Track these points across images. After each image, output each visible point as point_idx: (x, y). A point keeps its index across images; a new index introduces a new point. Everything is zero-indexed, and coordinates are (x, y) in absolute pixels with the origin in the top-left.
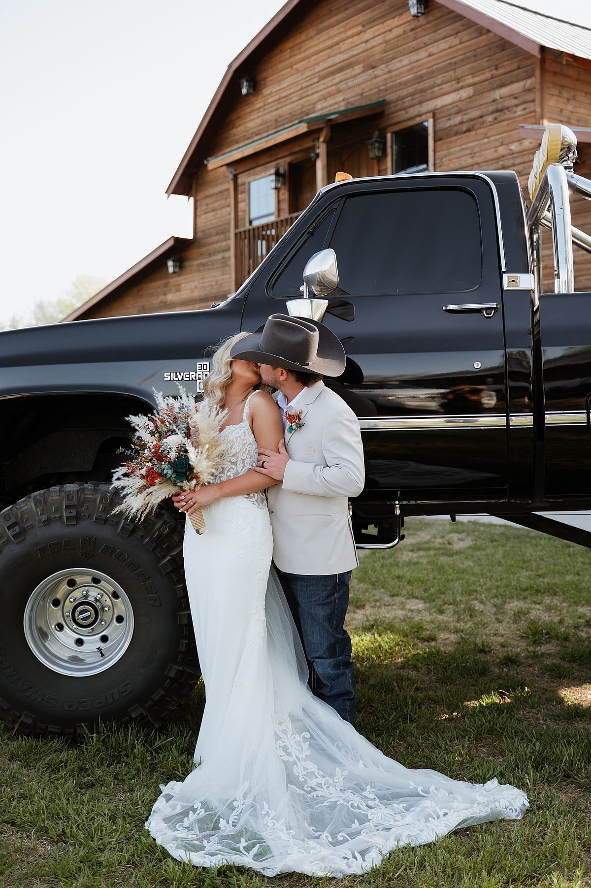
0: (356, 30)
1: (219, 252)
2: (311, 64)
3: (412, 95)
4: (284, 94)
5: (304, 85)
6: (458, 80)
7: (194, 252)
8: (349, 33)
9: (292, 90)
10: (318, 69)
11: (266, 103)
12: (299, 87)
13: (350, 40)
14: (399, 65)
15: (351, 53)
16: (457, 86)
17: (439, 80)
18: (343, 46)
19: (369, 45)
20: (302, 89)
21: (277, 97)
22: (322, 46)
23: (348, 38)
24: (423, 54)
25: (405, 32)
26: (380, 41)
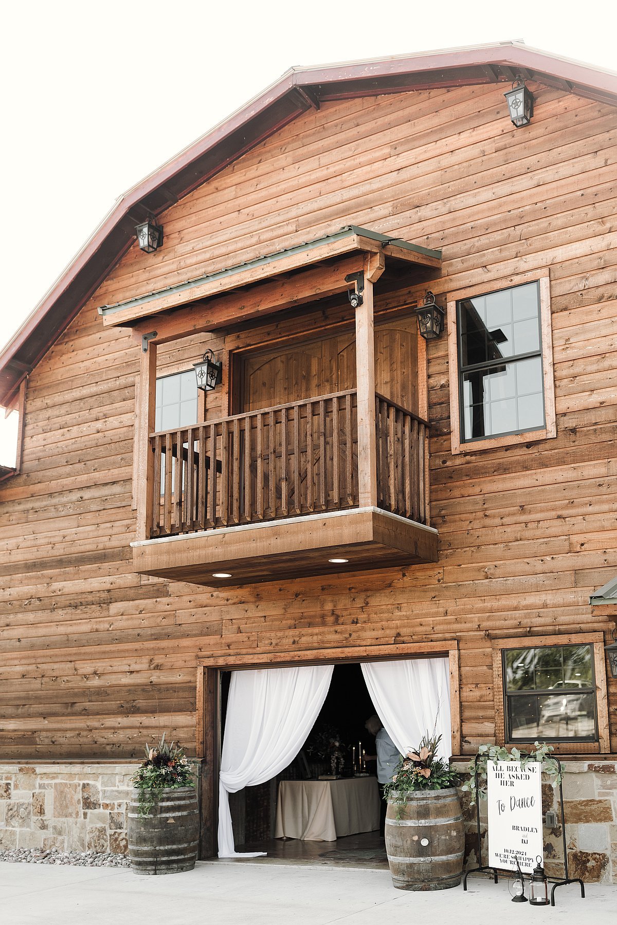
0: (378, 154)
1: (70, 491)
2: (279, 206)
3: (502, 244)
4: (223, 250)
5: (263, 237)
6: (602, 219)
7: (16, 490)
8: (363, 159)
9: (240, 245)
10: (294, 212)
11: (182, 264)
12: (254, 240)
13: (368, 168)
14: (471, 201)
15: (366, 188)
16: (599, 228)
17: (559, 220)
18: (349, 178)
19: (404, 175)
20: (259, 242)
21: (208, 256)
22: (303, 179)
23: (361, 166)
24: (524, 182)
25: (484, 154)
26: (431, 168)
